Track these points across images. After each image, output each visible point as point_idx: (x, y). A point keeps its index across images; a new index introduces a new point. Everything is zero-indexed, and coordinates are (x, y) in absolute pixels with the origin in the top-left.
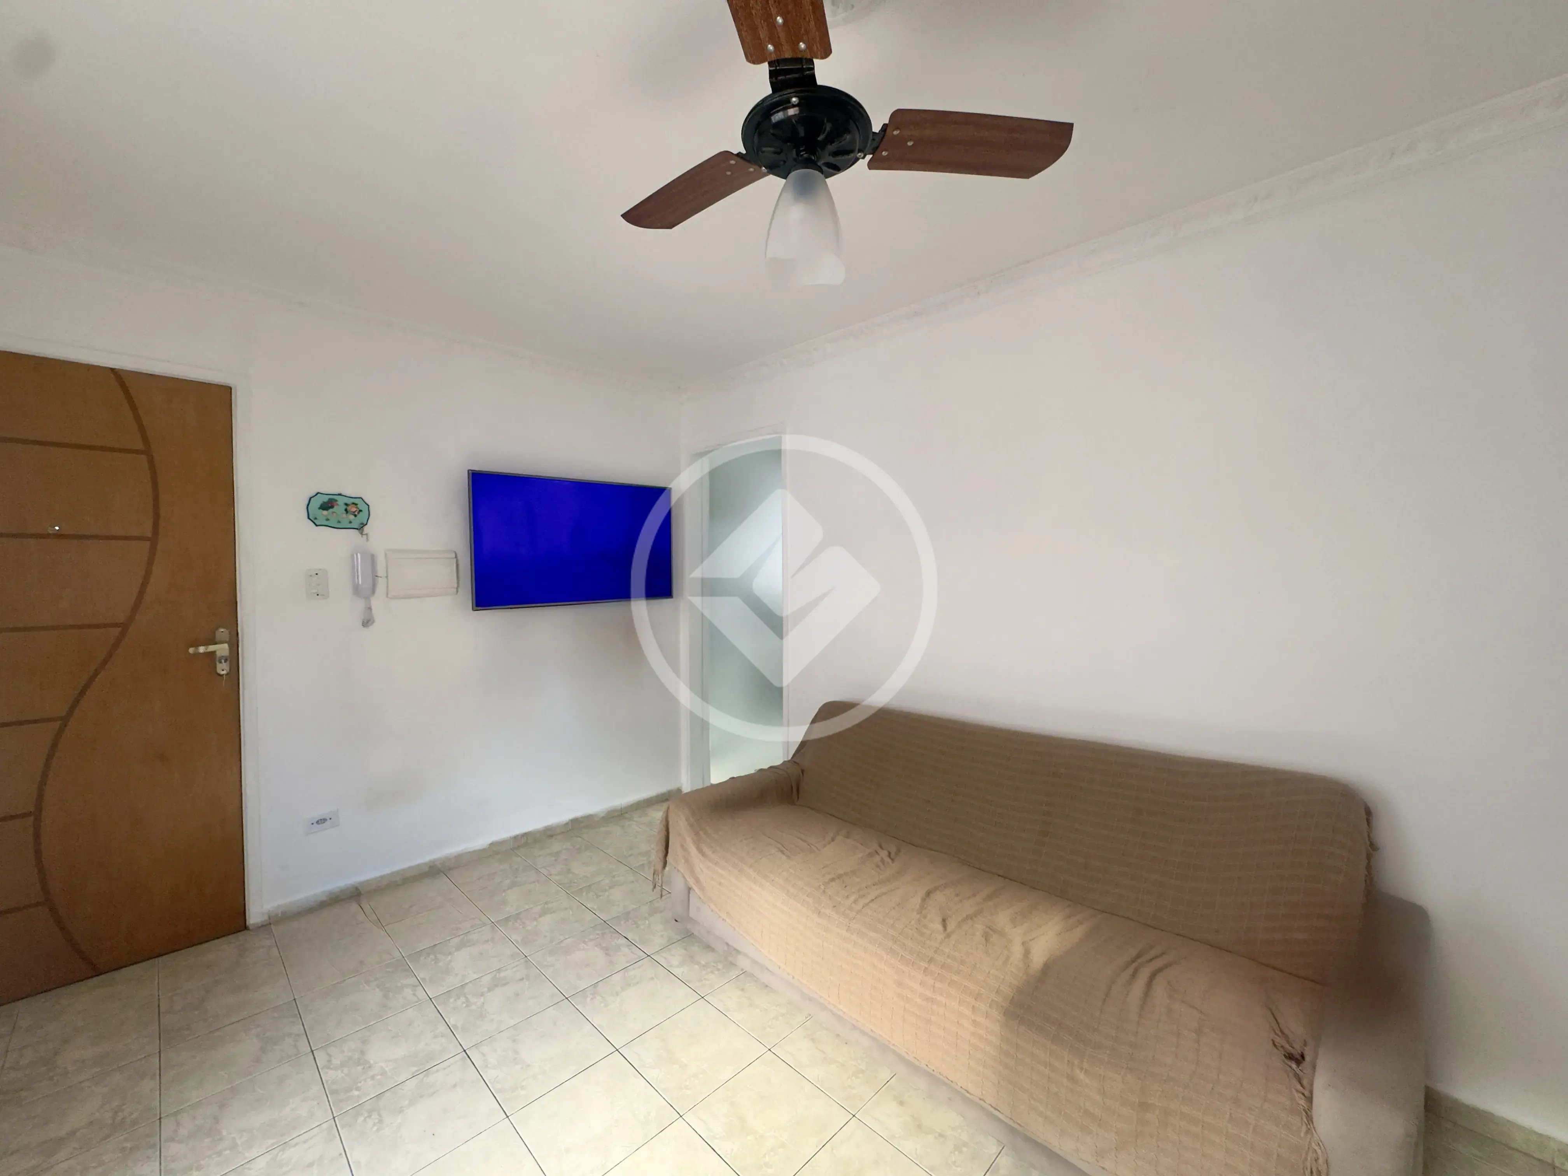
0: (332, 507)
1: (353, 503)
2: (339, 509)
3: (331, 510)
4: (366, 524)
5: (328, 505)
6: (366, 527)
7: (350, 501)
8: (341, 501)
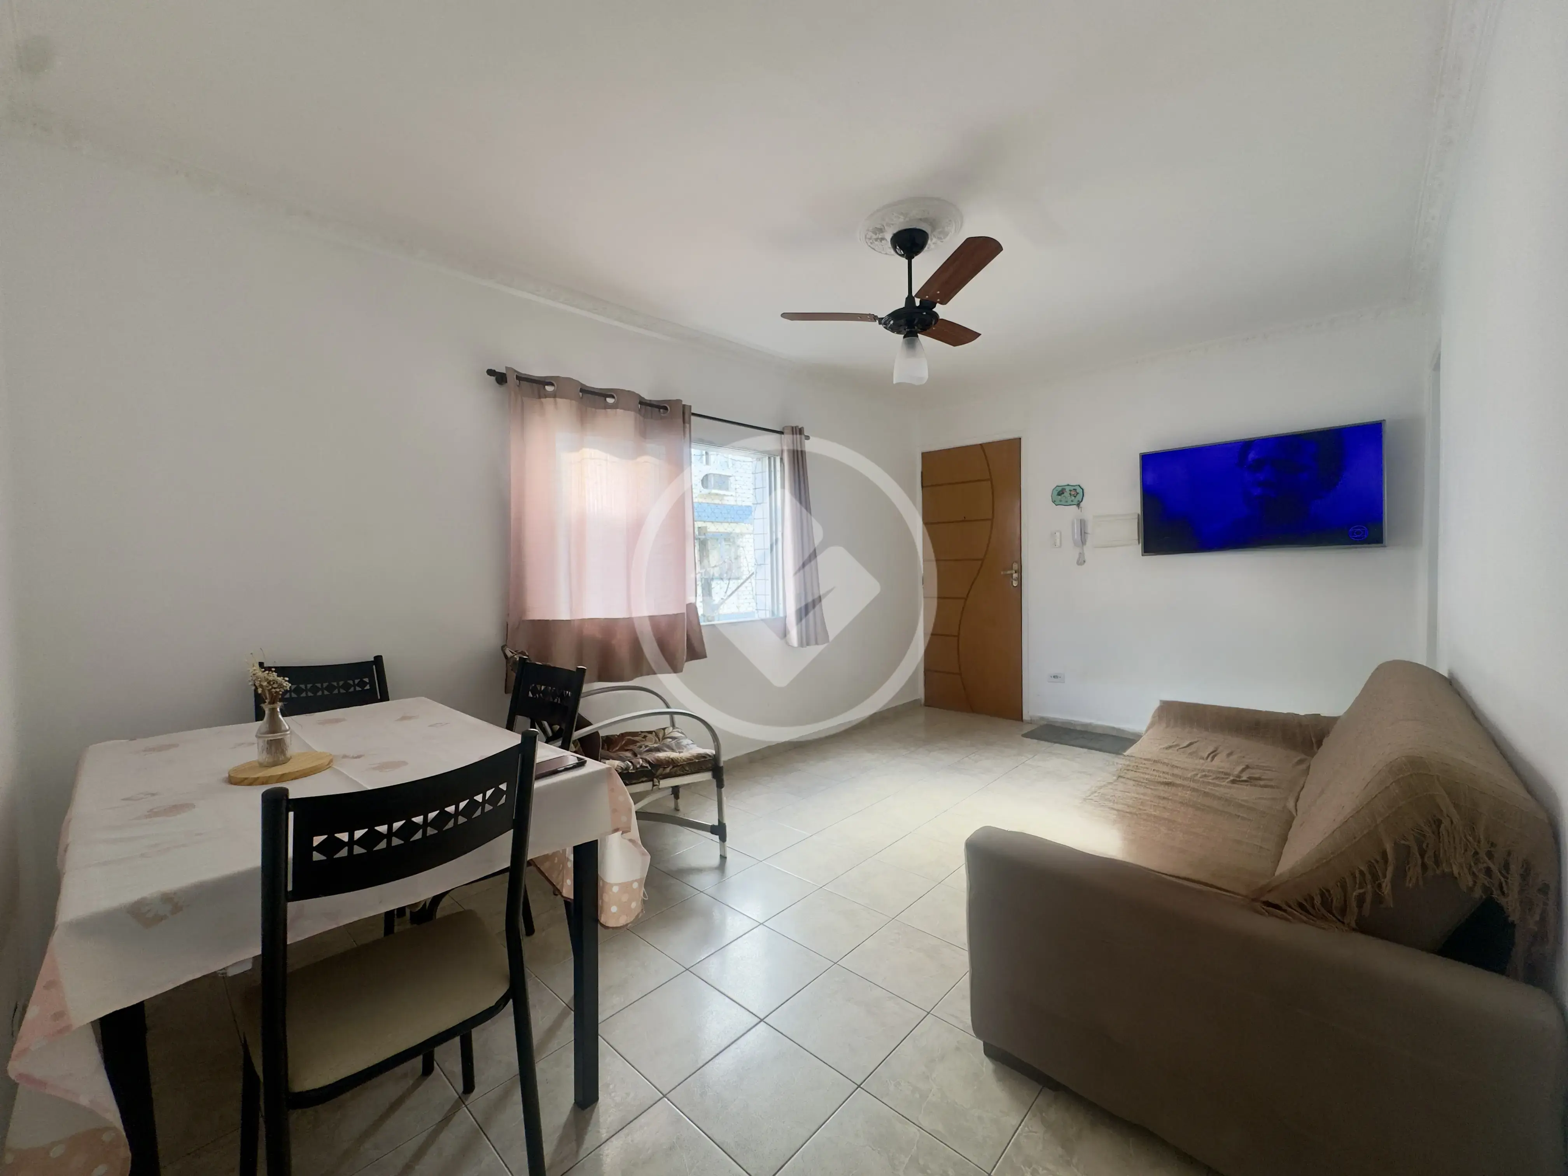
0: (1063, 493)
1: (1074, 489)
2: (1067, 494)
3: (1063, 495)
4: (1082, 501)
5: (1061, 493)
6: (1082, 503)
7: (1072, 488)
8: (1068, 489)
